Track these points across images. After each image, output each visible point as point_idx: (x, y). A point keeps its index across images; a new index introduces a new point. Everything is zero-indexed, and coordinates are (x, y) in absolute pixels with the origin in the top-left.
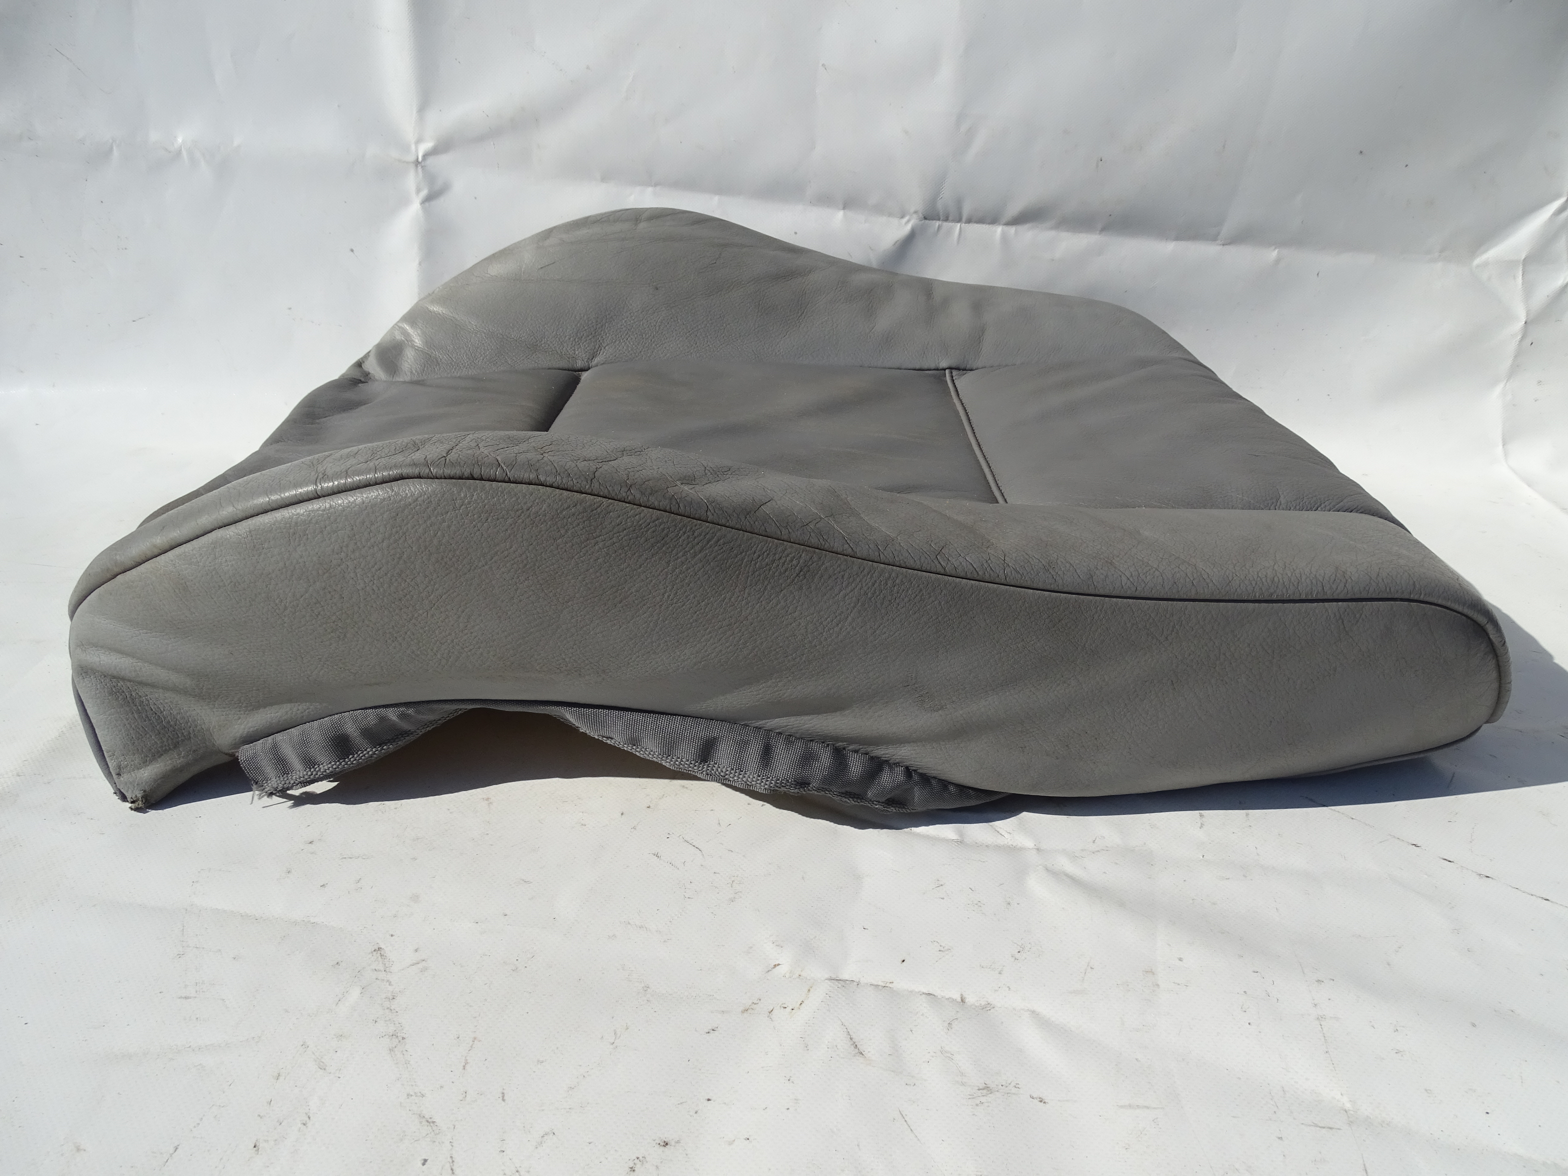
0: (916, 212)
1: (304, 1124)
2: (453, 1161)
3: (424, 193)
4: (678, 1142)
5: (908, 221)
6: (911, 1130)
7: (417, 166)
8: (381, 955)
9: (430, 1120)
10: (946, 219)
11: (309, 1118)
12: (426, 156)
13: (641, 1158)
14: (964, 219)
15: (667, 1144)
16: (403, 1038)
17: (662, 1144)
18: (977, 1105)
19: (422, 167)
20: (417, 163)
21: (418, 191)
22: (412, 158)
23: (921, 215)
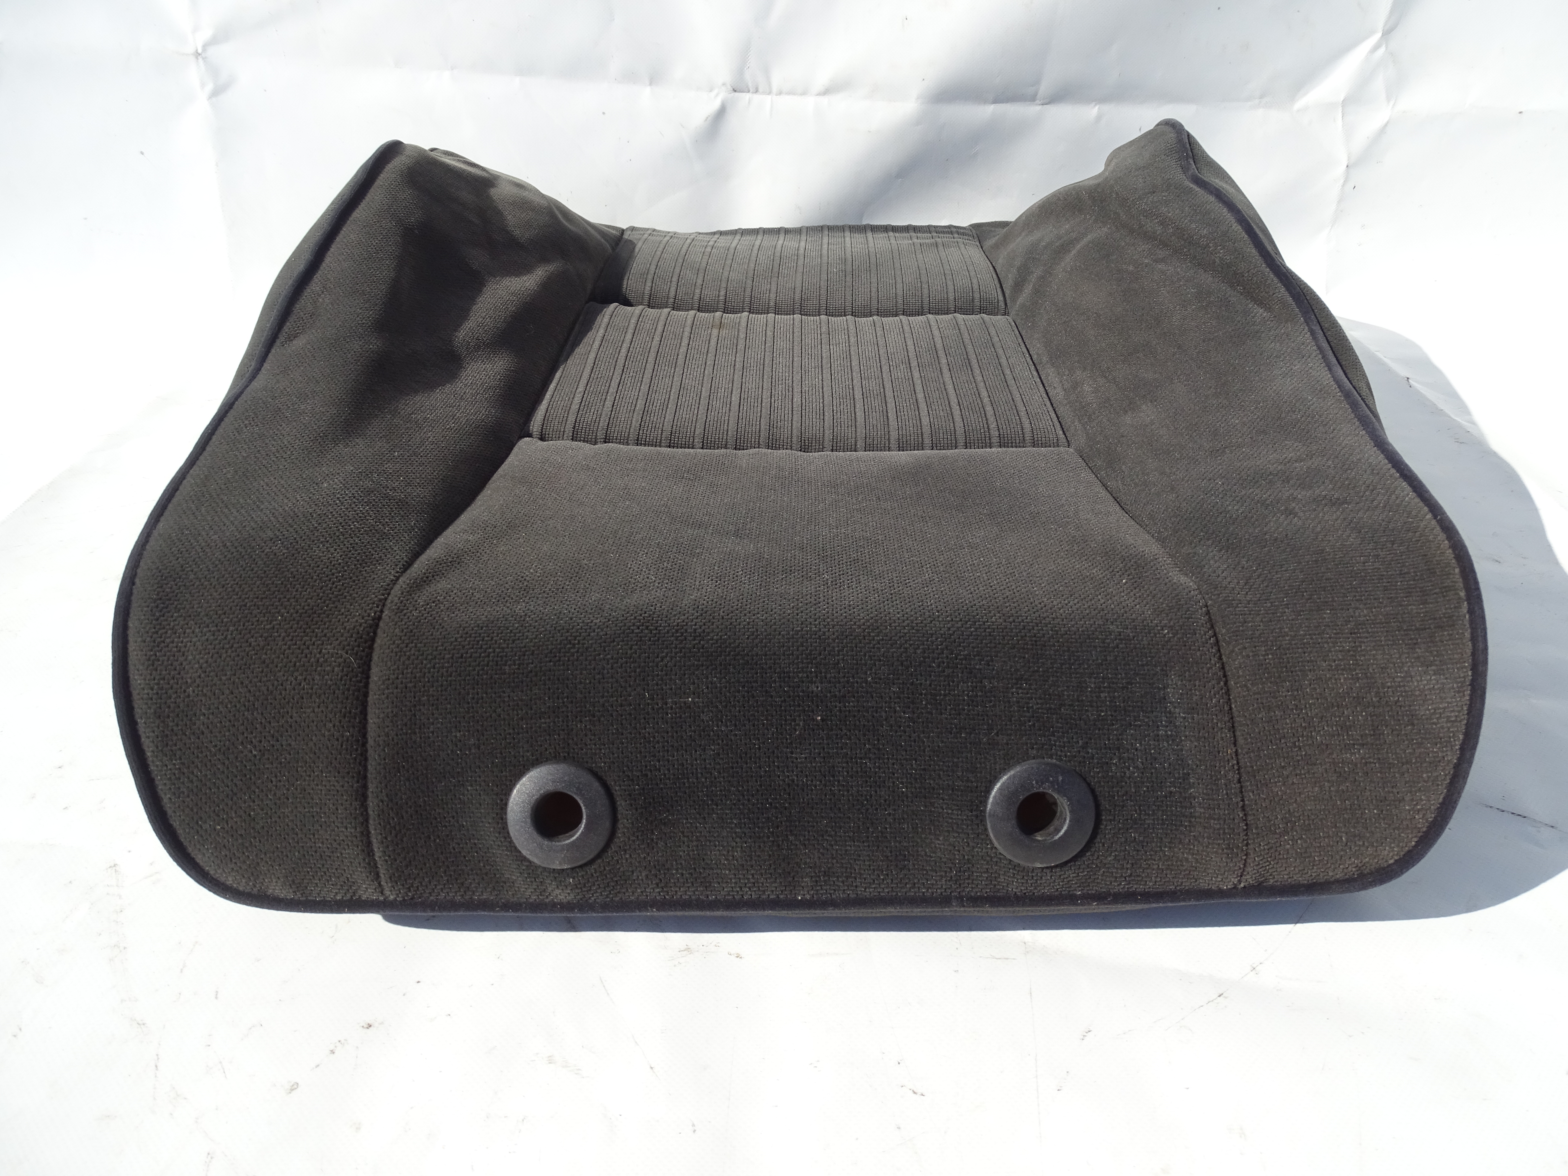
0: (724, 84)
1: (15, 1036)
2: (158, 1059)
3: (210, 87)
4: (382, 1023)
5: (717, 95)
6: (608, 994)
7: (197, 58)
8: (116, 871)
9: (141, 1022)
10: (757, 91)
11: (20, 1029)
12: (205, 47)
13: (343, 1041)
14: (774, 90)
15: (370, 1026)
16: (125, 948)
17: (365, 1026)
18: (675, 966)
19: (203, 59)
20: (197, 55)
21: (203, 85)
22: (191, 50)
23: (729, 87)
